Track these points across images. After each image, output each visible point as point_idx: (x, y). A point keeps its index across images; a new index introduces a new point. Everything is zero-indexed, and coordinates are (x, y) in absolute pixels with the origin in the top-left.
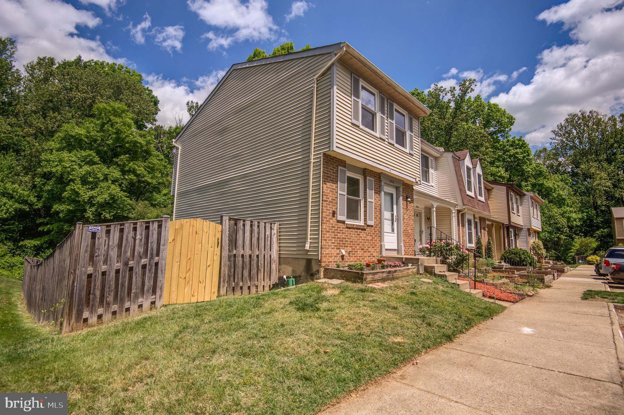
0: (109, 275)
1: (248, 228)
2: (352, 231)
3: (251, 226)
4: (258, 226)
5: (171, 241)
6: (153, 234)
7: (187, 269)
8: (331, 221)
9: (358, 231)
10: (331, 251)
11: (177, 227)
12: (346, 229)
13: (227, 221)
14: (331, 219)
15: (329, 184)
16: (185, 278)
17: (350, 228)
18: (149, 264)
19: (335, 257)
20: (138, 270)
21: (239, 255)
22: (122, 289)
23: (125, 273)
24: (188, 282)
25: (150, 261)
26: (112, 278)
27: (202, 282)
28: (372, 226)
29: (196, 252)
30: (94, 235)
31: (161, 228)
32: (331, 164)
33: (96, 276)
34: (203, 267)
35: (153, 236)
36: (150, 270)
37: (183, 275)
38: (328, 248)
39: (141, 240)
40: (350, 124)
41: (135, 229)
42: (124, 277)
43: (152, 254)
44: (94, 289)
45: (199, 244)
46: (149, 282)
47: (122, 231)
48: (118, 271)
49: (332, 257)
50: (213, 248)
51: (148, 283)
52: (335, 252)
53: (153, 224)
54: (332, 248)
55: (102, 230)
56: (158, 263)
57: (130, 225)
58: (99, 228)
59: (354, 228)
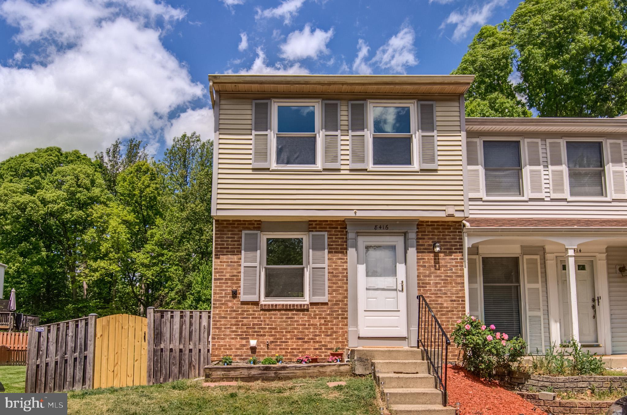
0: (51, 365)
1: (177, 319)
2: (274, 314)
3: (182, 317)
4: (191, 317)
5: (99, 337)
6: (81, 331)
7: (115, 363)
8: (230, 304)
9: (290, 313)
10: (230, 342)
11: (104, 324)
12: (262, 312)
13: (152, 314)
14: (230, 301)
15: (224, 258)
16: (113, 371)
17: (269, 310)
18: (79, 356)
19: (237, 349)
20: (71, 362)
21: (167, 349)
22: (60, 377)
23: (62, 365)
24: (117, 375)
25: (80, 354)
26: (53, 369)
27: (130, 376)
28: (326, 304)
29: (123, 347)
30: (40, 333)
31: (88, 325)
32: (229, 231)
33: (41, 366)
34: (131, 362)
35: (81, 333)
36: (80, 363)
37: (111, 368)
38: (224, 339)
39: (73, 336)
40: (250, 172)
41: (68, 328)
42: (61, 368)
43: (81, 349)
44: (41, 376)
45: (125, 339)
46: (79, 373)
47: (58, 329)
48: (56, 363)
49: (231, 349)
50: (140, 342)
51: (79, 375)
52: (237, 342)
53: (81, 322)
54: (233, 339)
55: (44, 330)
56: (86, 356)
57: (64, 324)
58: (43, 328)
59: (280, 310)
